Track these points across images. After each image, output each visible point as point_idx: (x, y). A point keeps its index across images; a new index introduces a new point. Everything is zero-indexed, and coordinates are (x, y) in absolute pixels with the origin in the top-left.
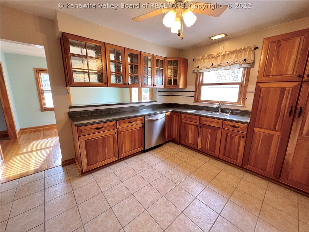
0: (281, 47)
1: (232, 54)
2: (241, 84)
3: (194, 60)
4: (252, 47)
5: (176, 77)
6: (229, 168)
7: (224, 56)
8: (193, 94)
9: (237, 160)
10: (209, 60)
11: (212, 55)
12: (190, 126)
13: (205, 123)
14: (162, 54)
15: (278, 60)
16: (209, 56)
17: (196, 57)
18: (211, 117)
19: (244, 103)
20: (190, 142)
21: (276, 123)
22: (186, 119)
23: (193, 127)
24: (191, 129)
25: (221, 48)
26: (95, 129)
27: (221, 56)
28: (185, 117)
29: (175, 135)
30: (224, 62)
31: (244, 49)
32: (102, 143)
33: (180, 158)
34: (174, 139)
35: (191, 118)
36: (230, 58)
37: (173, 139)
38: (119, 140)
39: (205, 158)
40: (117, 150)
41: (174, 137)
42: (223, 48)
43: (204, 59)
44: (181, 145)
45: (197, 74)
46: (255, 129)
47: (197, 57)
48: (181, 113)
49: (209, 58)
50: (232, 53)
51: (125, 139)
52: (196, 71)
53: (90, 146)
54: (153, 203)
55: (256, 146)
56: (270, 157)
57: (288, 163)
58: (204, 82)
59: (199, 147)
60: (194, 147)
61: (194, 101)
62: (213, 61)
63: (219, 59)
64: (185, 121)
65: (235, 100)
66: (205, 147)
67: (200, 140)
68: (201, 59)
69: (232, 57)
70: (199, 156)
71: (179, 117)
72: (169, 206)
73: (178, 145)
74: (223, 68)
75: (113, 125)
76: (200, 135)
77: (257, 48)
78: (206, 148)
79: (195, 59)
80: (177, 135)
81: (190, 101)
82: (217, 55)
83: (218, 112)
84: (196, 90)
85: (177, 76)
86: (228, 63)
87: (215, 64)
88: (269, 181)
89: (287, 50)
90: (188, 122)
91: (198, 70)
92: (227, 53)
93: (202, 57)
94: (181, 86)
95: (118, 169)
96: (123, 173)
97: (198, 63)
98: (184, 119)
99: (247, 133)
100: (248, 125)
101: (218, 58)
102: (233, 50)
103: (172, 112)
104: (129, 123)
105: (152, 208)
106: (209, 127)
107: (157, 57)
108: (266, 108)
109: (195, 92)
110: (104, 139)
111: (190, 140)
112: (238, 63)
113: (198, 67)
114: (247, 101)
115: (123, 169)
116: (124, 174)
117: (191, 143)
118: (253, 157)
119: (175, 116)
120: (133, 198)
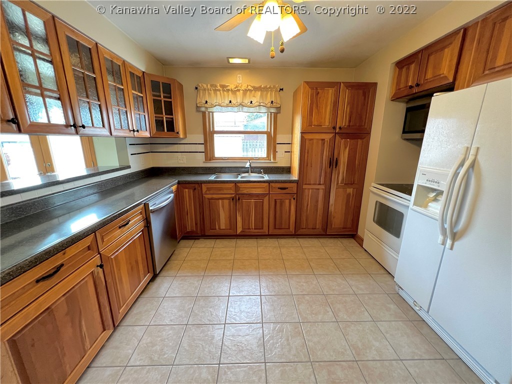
0: (319, 96)
1: (255, 91)
2: (268, 134)
3: (196, 88)
4: (278, 87)
5: (172, 117)
6: (283, 241)
7: (245, 91)
8: (201, 148)
9: (289, 228)
10: (223, 93)
11: (227, 86)
12: (220, 201)
13: (245, 191)
14: (139, 64)
15: (317, 109)
16: (223, 86)
17: (200, 85)
18: (245, 181)
19: (275, 158)
20: (223, 226)
21: (320, 176)
22: (211, 192)
23: (226, 202)
24: (223, 206)
25: (238, 79)
26: (38, 281)
27: (241, 92)
28: (208, 189)
29: (190, 224)
30: (247, 101)
31: (270, 88)
34: (192, 232)
35: (221, 189)
36: (254, 96)
37: (188, 232)
38: (109, 280)
39: (252, 242)
41: (189, 229)
42: (241, 79)
43: (216, 91)
44: (205, 239)
45: (204, 113)
46: (305, 187)
47: (202, 85)
48: (198, 184)
49: (224, 91)
50: (256, 89)
51: (119, 270)
52: (203, 109)
55: (306, 205)
57: (331, 212)
58: (216, 129)
59: (239, 230)
60: (231, 232)
61: (204, 160)
62: (231, 97)
63: (240, 94)
64: (210, 196)
65: (264, 155)
66: (249, 227)
67: (239, 219)
68: (211, 90)
69: (256, 96)
70: (242, 242)
71: (196, 191)
73: (198, 239)
74: (245, 109)
75: (89, 248)
76: (239, 212)
77: (282, 89)
78: (251, 228)
79: (198, 88)
80: (196, 224)
81: (198, 161)
82: (235, 88)
83: (248, 173)
84: (206, 140)
85: (172, 115)
86: (251, 102)
87: (234, 102)
88: (317, 238)
90: (215, 196)
91: (207, 108)
92: (250, 88)
93: (212, 86)
94: (181, 136)
96: (152, 347)
97: (204, 94)
98: (208, 192)
99: (297, 194)
100: (297, 183)
101: (238, 93)
102: (257, 85)
103: (179, 183)
104: (120, 228)
106: (251, 196)
107: (130, 68)
108: (311, 162)
109: (205, 144)
110: (71, 297)
111: (223, 223)
112: (264, 105)
113: (206, 102)
114: (278, 155)
115: (144, 341)
116: (158, 348)
117: (224, 228)
118: (304, 218)
119: (187, 190)
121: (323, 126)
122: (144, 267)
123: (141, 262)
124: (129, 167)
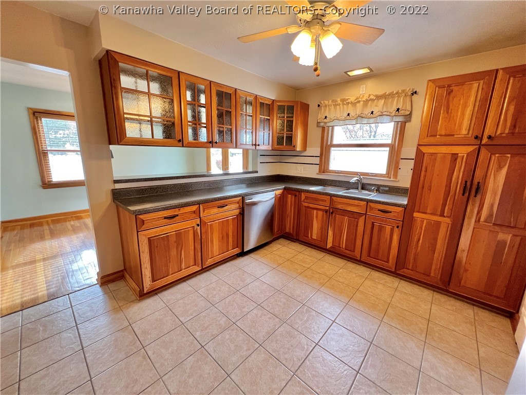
0: (452, 94)
1: (378, 100)
2: (391, 146)
3: (319, 106)
4: (409, 89)
5: (291, 133)
6: (376, 275)
7: (366, 102)
8: (317, 160)
9: (388, 262)
10: (343, 106)
11: (347, 100)
12: (315, 211)
13: (339, 206)
14: (269, 94)
15: (448, 113)
16: (343, 100)
17: (322, 102)
18: (348, 196)
19: (396, 176)
20: (314, 237)
21: (444, 205)
22: (308, 201)
23: (320, 213)
24: (317, 217)
25: (361, 89)
26: (165, 218)
27: (362, 103)
28: (306, 198)
29: (289, 227)
30: (367, 111)
31: (397, 93)
32: (175, 242)
33: (301, 264)
34: (289, 234)
35: (317, 200)
36: (376, 106)
37: (286, 233)
38: (204, 237)
39: (340, 262)
40: (200, 254)
41: (287, 230)
42: (364, 90)
43: (336, 105)
44: (300, 243)
45: (323, 128)
46: (416, 215)
47: (324, 102)
48: (299, 192)
49: (344, 104)
50: (378, 97)
51: (212, 234)
52: (322, 124)
53: (157, 247)
54: (270, 334)
55: (416, 239)
56: (436, 255)
57: (460, 262)
58: (335, 142)
59: (329, 245)
60: (321, 245)
61: (318, 172)
62: (350, 110)
63: (359, 106)
64: (306, 204)
65: (383, 171)
66: (340, 244)
67: (330, 233)
68: (331, 106)
69: (378, 105)
70: (329, 259)
71: (297, 198)
72: (295, 337)
73: (295, 242)
74: (365, 121)
75: (194, 212)
76: (331, 227)
77: (416, 92)
78: (341, 246)
79: (321, 105)
80: (293, 227)
81: (311, 172)
82: (356, 100)
83: (357, 189)
84: (322, 154)
85: (292, 131)
86: (372, 113)
87: (352, 114)
88: (434, 291)
89: (460, 100)
90: (311, 205)
91: (326, 123)
92: (372, 97)
93: (332, 101)
94: (299, 148)
95: (203, 286)
96: (213, 290)
97: (325, 111)
98: (305, 201)
99: (403, 221)
100: (405, 209)
101: (358, 105)
102: (380, 93)
103: (285, 189)
104: (218, 207)
105: (270, 342)
106: (345, 212)
107: (261, 99)
108: (431, 183)
109: (321, 156)
110: (179, 234)
111: (315, 233)
112: (388, 114)
113: (326, 117)
114: (400, 172)
115: (212, 285)
116: (215, 293)
117: (316, 238)
118: (411, 256)
119: (290, 196)
120: (236, 329)
121: (455, 136)
122: (233, 241)
123: (231, 237)
124: (257, 172)
